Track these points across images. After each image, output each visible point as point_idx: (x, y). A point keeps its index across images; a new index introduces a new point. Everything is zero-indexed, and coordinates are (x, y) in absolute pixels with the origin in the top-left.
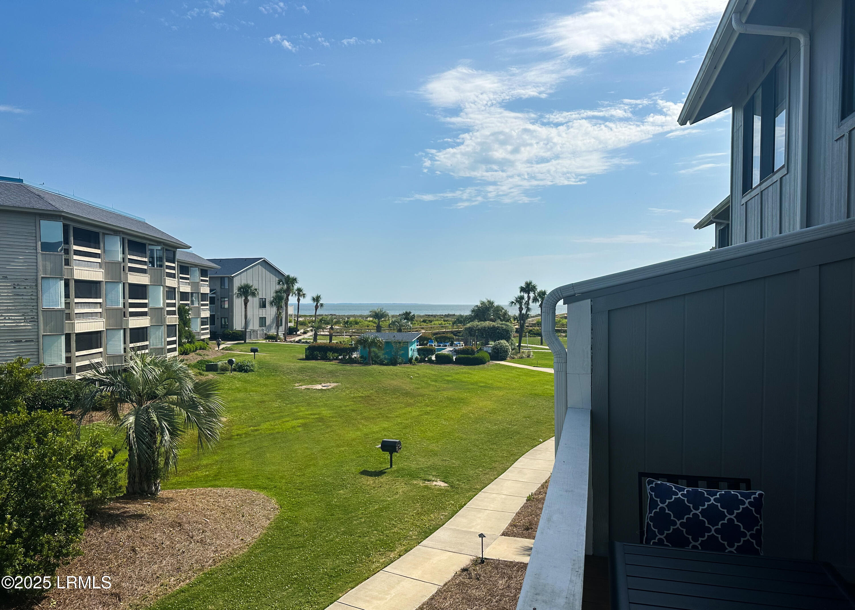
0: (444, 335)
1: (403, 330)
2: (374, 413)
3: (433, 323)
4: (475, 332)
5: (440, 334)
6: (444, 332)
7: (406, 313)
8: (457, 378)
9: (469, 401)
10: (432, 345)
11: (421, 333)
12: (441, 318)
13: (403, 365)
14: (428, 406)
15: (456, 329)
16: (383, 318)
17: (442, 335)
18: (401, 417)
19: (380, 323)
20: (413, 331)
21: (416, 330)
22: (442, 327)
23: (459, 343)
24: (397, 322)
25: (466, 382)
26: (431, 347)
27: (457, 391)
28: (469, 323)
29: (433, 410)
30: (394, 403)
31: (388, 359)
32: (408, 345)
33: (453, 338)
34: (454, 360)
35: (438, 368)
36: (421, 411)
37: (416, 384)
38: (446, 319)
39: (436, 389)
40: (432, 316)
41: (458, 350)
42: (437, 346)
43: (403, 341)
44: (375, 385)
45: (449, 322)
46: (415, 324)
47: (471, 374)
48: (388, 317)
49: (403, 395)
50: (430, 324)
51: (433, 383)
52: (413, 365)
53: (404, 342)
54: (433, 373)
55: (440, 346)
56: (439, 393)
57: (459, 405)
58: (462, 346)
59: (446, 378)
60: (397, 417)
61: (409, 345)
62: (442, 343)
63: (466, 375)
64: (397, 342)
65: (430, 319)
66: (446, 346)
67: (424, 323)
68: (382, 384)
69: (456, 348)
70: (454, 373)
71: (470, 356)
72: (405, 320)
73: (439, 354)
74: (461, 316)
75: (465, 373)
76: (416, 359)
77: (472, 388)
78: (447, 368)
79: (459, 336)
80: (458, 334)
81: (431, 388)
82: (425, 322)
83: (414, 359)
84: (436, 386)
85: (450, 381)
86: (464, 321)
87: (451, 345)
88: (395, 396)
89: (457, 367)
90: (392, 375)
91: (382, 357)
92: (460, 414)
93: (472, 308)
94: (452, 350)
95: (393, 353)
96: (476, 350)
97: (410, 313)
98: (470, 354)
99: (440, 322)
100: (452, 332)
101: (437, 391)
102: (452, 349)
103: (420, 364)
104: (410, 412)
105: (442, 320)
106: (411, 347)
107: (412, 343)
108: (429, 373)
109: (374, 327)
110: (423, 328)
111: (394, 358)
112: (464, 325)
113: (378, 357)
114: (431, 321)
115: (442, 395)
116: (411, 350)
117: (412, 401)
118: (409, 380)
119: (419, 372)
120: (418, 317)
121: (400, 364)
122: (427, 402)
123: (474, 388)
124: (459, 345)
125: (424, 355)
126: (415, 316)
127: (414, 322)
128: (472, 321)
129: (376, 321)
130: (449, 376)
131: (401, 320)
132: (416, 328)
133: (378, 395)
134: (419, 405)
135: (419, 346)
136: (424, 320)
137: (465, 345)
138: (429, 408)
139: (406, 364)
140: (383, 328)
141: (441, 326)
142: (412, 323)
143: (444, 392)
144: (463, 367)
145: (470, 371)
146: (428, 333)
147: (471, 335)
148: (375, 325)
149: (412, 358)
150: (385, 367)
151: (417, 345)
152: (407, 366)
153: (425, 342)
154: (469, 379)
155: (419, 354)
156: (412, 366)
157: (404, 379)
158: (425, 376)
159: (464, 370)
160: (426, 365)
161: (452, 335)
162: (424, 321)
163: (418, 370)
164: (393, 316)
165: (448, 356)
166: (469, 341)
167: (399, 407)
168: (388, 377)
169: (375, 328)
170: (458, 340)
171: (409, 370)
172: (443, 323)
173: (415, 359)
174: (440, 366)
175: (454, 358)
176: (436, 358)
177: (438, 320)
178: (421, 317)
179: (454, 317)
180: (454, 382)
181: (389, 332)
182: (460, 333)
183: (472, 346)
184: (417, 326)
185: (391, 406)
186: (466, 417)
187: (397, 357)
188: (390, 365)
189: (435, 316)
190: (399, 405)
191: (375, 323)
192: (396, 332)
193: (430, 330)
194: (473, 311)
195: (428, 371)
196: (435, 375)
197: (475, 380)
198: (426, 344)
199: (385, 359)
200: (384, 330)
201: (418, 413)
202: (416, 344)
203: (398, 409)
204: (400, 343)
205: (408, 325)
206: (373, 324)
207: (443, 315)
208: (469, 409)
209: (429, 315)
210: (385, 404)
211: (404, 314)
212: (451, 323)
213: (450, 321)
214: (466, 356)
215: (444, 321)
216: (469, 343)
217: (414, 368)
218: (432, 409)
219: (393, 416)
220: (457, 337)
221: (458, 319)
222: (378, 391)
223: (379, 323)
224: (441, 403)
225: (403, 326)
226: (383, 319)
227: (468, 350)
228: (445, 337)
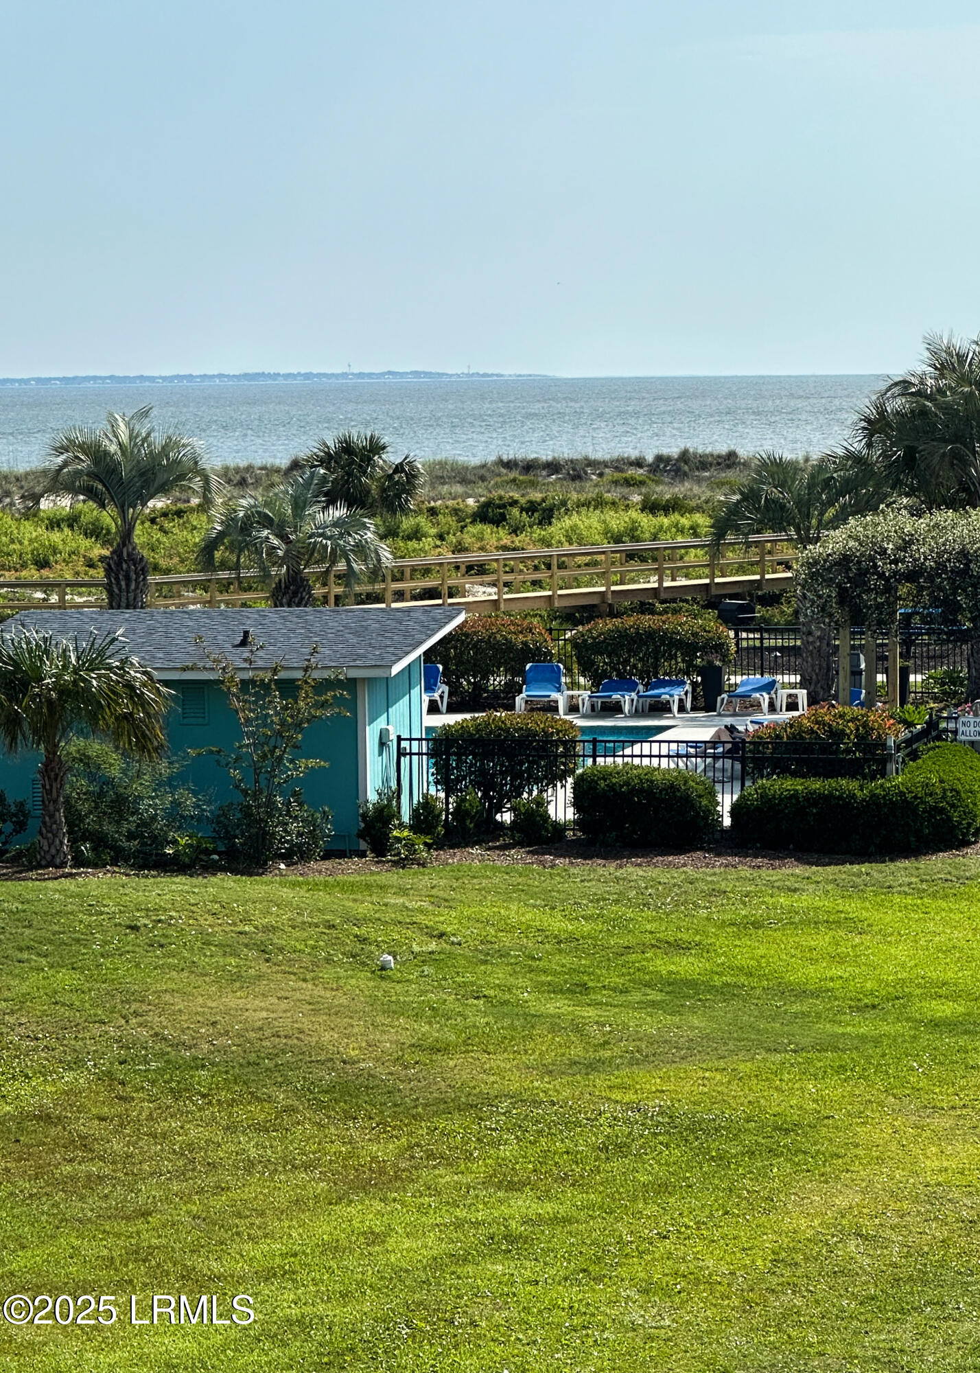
0: (647, 621)
1: (318, 591)
2: (89, 1249)
3: (559, 527)
4: (889, 590)
5: (613, 614)
6: (644, 603)
7: (347, 448)
8: (741, 961)
9: (840, 1138)
10: (552, 708)
11: (458, 608)
12: (628, 483)
13: (319, 870)
14: (513, 1187)
15: (741, 569)
16: (163, 489)
17: (630, 621)
18: (302, 1275)
19: (140, 535)
20: (400, 595)
21: (429, 583)
22: (631, 556)
23: (770, 687)
24: (266, 522)
25: (815, 994)
26: (538, 723)
27: (743, 1068)
28: (840, 519)
29: (555, 1220)
30: (250, 1165)
31: (199, 819)
32: (353, 705)
33: (719, 647)
34: (727, 822)
35: (595, 888)
36: (459, 1225)
37: (417, 1016)
38: (665, 492)
39: (576, 1052)
40: (553, 467)
41: (758, 743)
42: (595, 712)
43: (316, 674)
44: (96, 1030)
45: (685, 521)
46: (416, 535)
47: (855, 926)
48: (197, 484)
49: (321, 1106)
50: (538, 532)
51: (558, 1006)
52: (401, 863)
53: (327, 685)
54: (557, 924)
55: (614, 709)
56: (600, 1081)
57: (763, 1174)
58: (792, 706)
59: (663, 965)
60: (268, 1275)
61: (365, 703)
62: (632, 687)
63: (821, 940)
64: (265, 686)
65: (537, 496)
66: (660, 708)
67: (487, 529)
68: (154, 1019)
69: (745, 725)
70: (723, 924)
71: (848, 785)
72: (331, 502)
73: (606, 774)
74: (777, 470)
75: (812, 922)
76: (425, 817)
77: (863, 1038)
78: (669, 888)
79: (765, 627)
80: (760, 612)
81: (545, 1047)
82: (498, 521)
83: (406, 817)
84: (578, 1028)
85: (691, 984)
86: (804, 506)
87: (706, 700)
88: (259, 1113)
89: (745, 871)
90: (228, 949)
91: (153, 804)
92: (768, 1241)
93: (865, 404)
94: (713, 743)
95: (235, 773)
96: (895, 736)
97: (376, 448)
98: (853, 769)
99: (617, 521)
100: (711, 598)
101: (592, 1067)
102: (706, 734)
103: (454, 858)
104: (375, 1238)
105: (637, 498)
106: (381, 723)
107: (389, 691)
108: (526, 930)
109: (91, 564)
110: (477, 570)
111: (246, 811)
112: (805, 540)
113: (121, 805)
114: (544, 514)
115: (630, 1097)
116: (382, 744)
117: (385, 1150)
118: (362, 982)
119: (447, 920)
120: (442, 480)
121: (296, 855)
122: (505, 1152)
123: (877, 1042)
124: (765, 698)
125: (485, 782)
126: (412, 476)
127: (407, 523)
128: (866, 506)
129: (108, 518)
130: (679, 947)
131: (299, 505)
132: (426, 571)
133: (120, 1108)
134: (447, 1178)
135: (452, 709)
136: (488, 505)
137: (812, 701)
138: (522, 1205)
139: (342, 854)
140: (156, 568)
141: (629, 546)
142: (389, 533)
143: (640, 1073)
144: (793, 871)
145: (852, 907)
146: (515, 608)
147: (857, 618)
148: (98, 551)
149: (384, 815)
150: (178, 886)
151: (433, 708)
152: (352, 870)
153: (497, 681)
154: (836, 971)
155: (446, 780)
156: (392, 877)
157: (327, 973)
158: (488, 954)
159: (803, 901)
160: (501, 860)
161: (709, 622)
162: (491, 514)
163: (437, 902)
164: (241, 479)
165: (671, 788)
166: (844, 663)
167: (282, 1200)
168: (203, 961)
169: (99, 574)
170: (757, 659)
171: (364, 909)
172: (646, 522)
173: (415, 814)
174: (612, 866)
175: (726, 802)
176: (578, 803)
177: (599, 503)
178: (464, 481)
179: (730, 475)
180: (727, 992)
181: (210, 602)
182: (772, 600)
183: (869, 704)
184: (430, 551)
185: (221, 1189)
186: (813, 1268)
187: (270, 803)
188: (211, 868)
189: (576, 471)
190: (288, 1185)
191: (95, 532)
192: (260, 602)
193: (536, 584)
194: (876, 425)
195: (515, 912)
196: (572, 938)
197: (889, 974)
198: (504, 700)
199: (176, 816)
200: (169, 591)
201: (433, 1245)
202: (419, 697)
203: (280, 1213)
204: (288, 688)
205: (361, 549)
206: (84, 543)
207: (639, 463)
208: (841, 1202)
209: (529, 467)
210: (181, 1175)
211: (327, 459)
212: (702, 520)
213: (698, 509)
214: (816, 784)
215: (651, 507)
216: (843, 682)
217: (403, 891)
218: (548, 1208)
219: (241, 1267)
220: (749, 638)
221: (750, 496)
222: (120, 1071)
223: (126, 534)
224: (616, 1165)
225: (310, 552)
226: (158, 503)
227: (838, 735)
228: (651, 634)
